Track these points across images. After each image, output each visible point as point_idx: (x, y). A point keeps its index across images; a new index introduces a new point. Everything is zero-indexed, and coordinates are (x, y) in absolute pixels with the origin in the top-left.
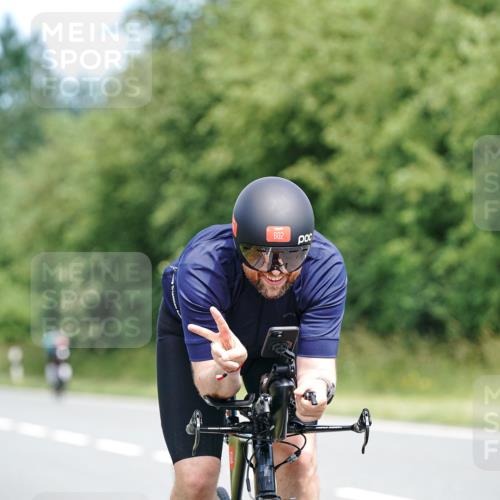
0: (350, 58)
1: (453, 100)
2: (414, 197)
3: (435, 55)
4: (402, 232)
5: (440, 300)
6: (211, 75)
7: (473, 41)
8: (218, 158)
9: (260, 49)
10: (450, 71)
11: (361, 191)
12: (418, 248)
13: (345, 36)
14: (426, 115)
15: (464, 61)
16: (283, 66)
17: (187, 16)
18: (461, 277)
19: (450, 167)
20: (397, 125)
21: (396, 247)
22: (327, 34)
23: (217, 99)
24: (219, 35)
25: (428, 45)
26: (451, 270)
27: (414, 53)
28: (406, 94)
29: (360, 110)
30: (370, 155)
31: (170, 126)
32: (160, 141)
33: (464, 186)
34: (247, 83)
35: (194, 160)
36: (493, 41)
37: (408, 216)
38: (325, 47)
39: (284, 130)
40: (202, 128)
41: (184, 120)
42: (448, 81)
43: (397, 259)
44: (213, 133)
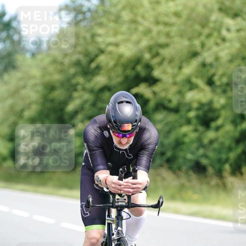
0: (168, 35)
1: (217, 59)
2: (195, 105)
3: (209, 36)
4: (189, 122)
5: (205, 156)
6: (99, 39)
7: (228, 30)
8: (100, 80)
9: (124, 28)
10: (217, 44)
11: (170, 101)
12: (196, 130)
13: (166, 24)
14: (204, 65)
15: (224, 40)
16: (135, 37)
17: (89, 10)
18: (216, 145)
19: (214, 91)
20: (189, 70)
21: (185, 129)
22: (157, 23)
23: (102, 52)
24: (104, 20)
25: (206, 31)
26: (211, 142)
27: (200, 34)
28: (195, 54)
29: (171, 61)
30: (175, 83)
31: (78, 63)
32: (72, 71)
33: (220, 101)
34: (117, 45)
35: (89, 81)
36: (238, 31)
37: (192, 114)
38: (155, 29)
39: (134, 68)
40: (93, 65)
41: (84, 61)
42: (215, 49)
43: (185, 135)
44: (98, 68)
